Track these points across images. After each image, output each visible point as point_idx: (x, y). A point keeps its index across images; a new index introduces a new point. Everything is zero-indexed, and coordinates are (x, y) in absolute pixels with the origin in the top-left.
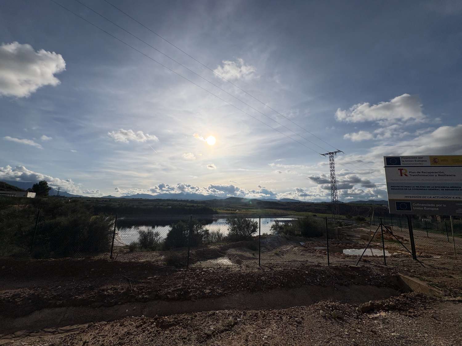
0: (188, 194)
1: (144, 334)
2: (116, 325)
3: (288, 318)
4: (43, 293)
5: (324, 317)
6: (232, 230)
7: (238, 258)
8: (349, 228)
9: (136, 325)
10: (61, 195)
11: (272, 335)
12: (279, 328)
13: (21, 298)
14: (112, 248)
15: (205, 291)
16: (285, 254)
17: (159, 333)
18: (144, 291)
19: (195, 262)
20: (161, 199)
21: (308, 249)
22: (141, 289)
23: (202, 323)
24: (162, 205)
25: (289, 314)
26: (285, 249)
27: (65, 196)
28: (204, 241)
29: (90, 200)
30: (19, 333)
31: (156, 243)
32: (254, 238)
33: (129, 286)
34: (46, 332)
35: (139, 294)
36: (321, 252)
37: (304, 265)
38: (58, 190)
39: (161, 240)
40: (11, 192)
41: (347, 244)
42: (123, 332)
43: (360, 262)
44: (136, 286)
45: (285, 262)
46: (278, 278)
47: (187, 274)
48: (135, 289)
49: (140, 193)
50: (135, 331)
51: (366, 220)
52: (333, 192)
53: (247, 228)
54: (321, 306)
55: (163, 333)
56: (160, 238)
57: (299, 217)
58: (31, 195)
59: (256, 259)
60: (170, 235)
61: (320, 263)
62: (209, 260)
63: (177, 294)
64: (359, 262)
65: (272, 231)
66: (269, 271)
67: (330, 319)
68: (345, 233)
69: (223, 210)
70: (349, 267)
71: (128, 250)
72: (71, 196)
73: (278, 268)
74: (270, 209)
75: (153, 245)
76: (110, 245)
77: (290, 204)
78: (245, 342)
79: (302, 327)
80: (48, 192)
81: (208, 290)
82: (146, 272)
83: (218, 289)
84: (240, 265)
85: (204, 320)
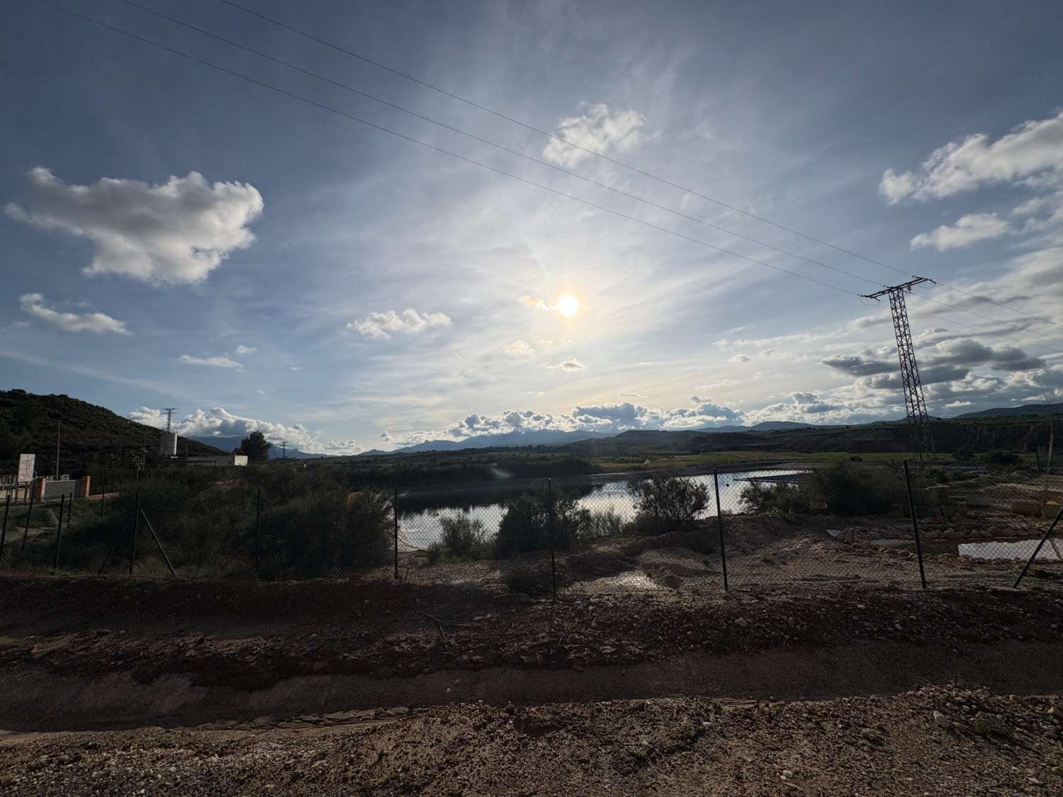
0: (529, 433)
1: (493, 744)
2: (434, 721)
3: (840, 726)
4: (287, 647)
5: (951, 730)
6: (644, 508)
7: (668, 573)
8: (971, 486)
9: (474, 724)
10: (289, 457)
11: (805, 769)
12: (818, 751)
13: (254, 655)
14: (396, 557)
15: (601, 648)
16: (791, 559)
17: (525, 745)
18: (470, 646)
19: (569, 582)
20: (474, 449)
21: (854, 547)
22: (466, 643)
23: (619, 729)
24: (477, 462)
25: (838, 716)
26: (786, 549)
27: (297, 458)
28: (582, 536)
29: (339, 463)
30: (260, 720)
31: (477, 544)
32: (701, 523)
33: (440, 637)
34: (305, 721)
35: (462, 653)
36: (893, 554)
37: (850, 587)
38: (282, 447)
39: (486, 536)
40: (208, 459)
41: (971, 528)
42: (450, 738)
43: (1025, 578)
44: (454, 636)
45: (795, 580)
46: (782, 622)
47: (557, 611)
48: (452, 641)
49: (431, 440)
50: (474, 738)
51: (1021, 461)
52: (911, 393)
53: (682, 501)
54: (931, 700)
55: (533, 744)
56: (484, 532)
57: (818, 466)
58: (241, 461)
59: (715, 573)
60: (506, 524)
61: (898, 583)
62: (601, 579)
63: (541, 654)
64: (1021, 577)
65: (743, 504)
66: (756, 603)
67: (971, 736)
68: (963, 500)
69: (614, 462)
70: (990, 593)
71: (426, 560)
72: (306, 457)
73: (776, 595)
74: (731, 453)
75: (473, 548)
76: (390, 551)
77: (784, 434)
78: (737, 782)
79: (887, 752)
80: (266, 452)
81: (609, 647)
82: (469, 607)
83: (633, 645)
84: (675, 588)
85: (621, 721)
